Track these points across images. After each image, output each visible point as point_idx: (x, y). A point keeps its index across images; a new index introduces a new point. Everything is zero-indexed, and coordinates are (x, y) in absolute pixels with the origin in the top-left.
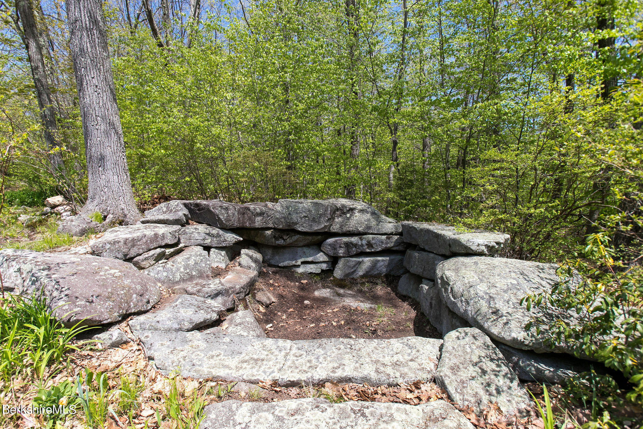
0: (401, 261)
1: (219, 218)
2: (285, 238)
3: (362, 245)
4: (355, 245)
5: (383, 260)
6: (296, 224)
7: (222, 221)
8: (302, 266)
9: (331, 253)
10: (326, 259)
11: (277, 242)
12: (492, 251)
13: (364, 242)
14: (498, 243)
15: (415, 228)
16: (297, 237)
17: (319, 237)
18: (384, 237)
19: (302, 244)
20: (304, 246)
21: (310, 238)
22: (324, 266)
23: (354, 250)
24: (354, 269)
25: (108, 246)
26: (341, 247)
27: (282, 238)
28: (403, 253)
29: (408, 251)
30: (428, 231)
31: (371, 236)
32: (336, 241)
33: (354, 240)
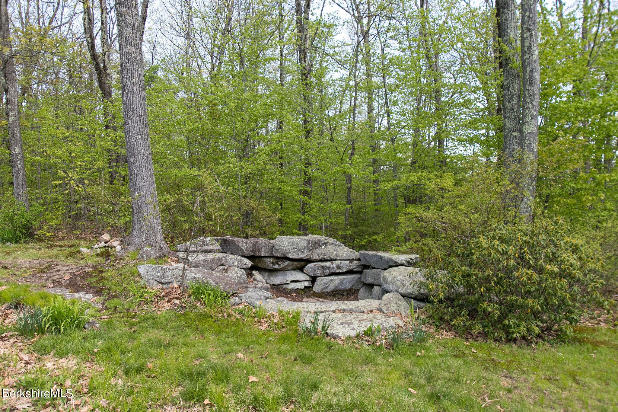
0: (360, 278)
1: (242, 249)
2: (279, 263)
3: (333, 268)
4: (329, 268)
5: (347, 278)
6: (289, 253)
7: (243, 251)
8: (291, 284)
9: (312, 274)
10: (309, 278)
11: (274, 267)
12: (409, 264)
13: (335, 266)
14: (411, 259)
15: (368, 255)
16: (288, 262)
17: (302, 263)
18: (348, 262)
19: (289, 268)
20: (291, 270)
21: (296, 263)
22: (307, 284)
23: (327, 272)
24: (328, 285)
25: (202, 263)
26: (318, 269)
27: (277, 263)
28: (360, 273)
29: (365, 270)
30: (376, 255)
31: (339, 261)
32: (315, 265)
33: (328, 264)
